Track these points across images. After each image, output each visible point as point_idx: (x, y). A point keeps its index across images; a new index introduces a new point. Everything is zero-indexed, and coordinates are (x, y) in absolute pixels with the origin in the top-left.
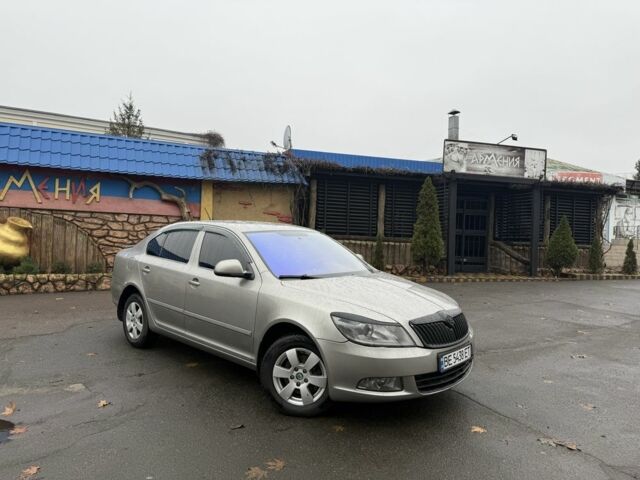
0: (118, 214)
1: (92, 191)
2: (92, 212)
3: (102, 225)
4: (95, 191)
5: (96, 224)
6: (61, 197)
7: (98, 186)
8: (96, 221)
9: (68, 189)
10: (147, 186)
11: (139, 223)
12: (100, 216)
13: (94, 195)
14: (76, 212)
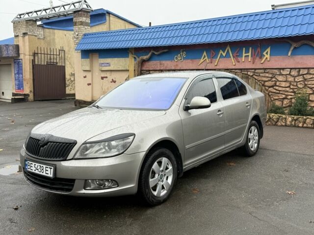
0: (283, 69)
1: (265, 53)
2: (265, 69)
3: (272, 78)
4: (267, 53)
5: (268, 77)
6: (246, 60)
7: (269, 50)
8: (267, 75)
9: (250, 54)
10: (306, 44)
11: (299, 75)
12: (271, 71)
13: (266, 56)
14: (255, 69)
